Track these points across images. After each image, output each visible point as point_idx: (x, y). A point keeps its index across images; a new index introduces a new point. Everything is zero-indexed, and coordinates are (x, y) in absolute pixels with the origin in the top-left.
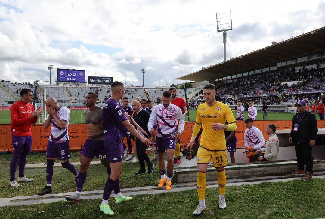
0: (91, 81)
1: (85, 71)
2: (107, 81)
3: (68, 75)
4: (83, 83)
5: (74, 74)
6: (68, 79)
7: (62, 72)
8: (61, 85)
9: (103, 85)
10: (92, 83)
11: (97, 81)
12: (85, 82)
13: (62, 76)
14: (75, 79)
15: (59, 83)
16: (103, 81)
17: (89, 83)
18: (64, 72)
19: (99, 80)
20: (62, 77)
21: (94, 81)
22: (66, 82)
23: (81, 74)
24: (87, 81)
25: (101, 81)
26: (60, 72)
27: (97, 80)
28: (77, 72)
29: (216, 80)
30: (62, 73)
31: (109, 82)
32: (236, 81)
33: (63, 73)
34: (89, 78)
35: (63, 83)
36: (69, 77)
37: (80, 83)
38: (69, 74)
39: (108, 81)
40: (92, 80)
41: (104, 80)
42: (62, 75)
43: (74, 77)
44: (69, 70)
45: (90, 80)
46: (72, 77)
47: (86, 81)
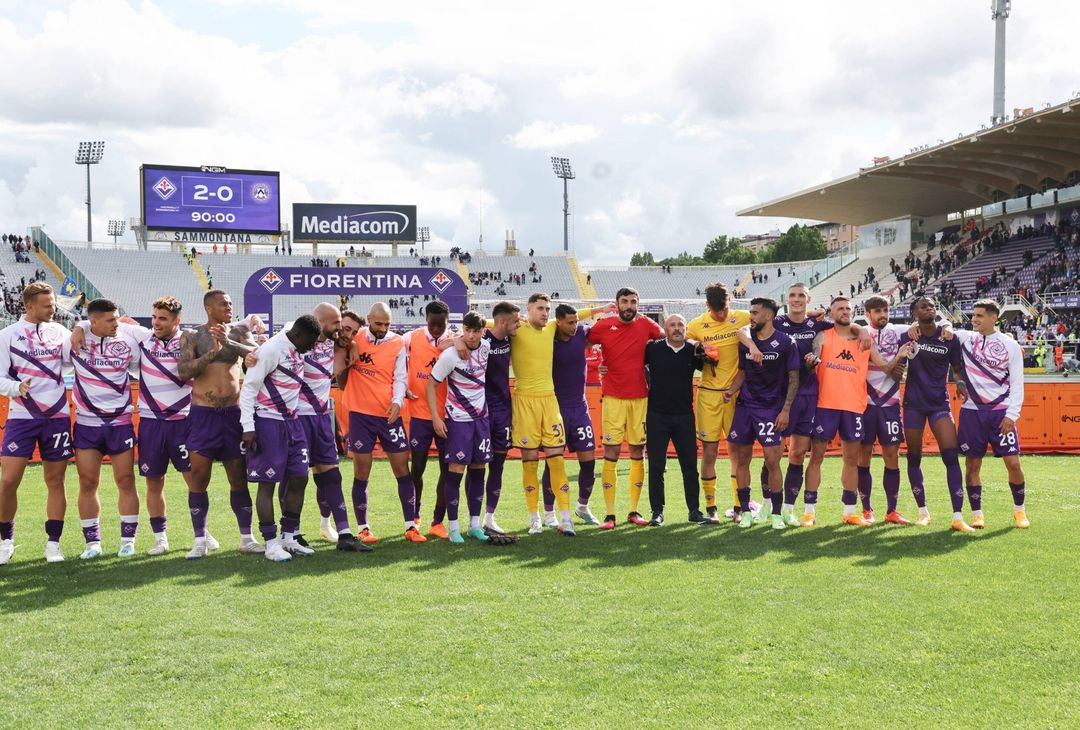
0: (309, 224)
1: (276, 174)
2: (390, 224)
3: (196, 196)
4: (271, 237)
5: (225, 194)
6: (197, 217)
7: (164, 180)
8: (162, 244)
9: (369, 247)
10: (315, 238)
11: (338, 225)
12: (278, 233)
13: (169, 202)
14: (229, 219)
15: (152, 234)
16: (367, 227)
17: (300, 236)
18: (173, 180)
19: (349, 220)
20: (164, 209)
21: (323, 227)
22: (185, 230)
23: (260, 193)
24: (291, 228)
25: (356, 228)
26: (155, 181)
27: (339, 222)
28: (240, 179)
29: (952, 216)
30: (164, 186)
31: (400, 229)
32: (1052, 220)
33: (171, 187)
34: (300, 210)
35: (171, 235)
36: (201, 207)
37: (252, 237)
38: (201, 193)
39: (392, 226)
40: (315, 219)
41: (371, 219)
42: (165, 197)
43: (225, 208)
44: (198, 170)
45: (305, 219)
46: (213, 205)
47: (283, 228)
